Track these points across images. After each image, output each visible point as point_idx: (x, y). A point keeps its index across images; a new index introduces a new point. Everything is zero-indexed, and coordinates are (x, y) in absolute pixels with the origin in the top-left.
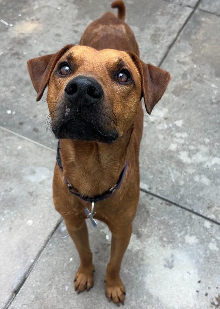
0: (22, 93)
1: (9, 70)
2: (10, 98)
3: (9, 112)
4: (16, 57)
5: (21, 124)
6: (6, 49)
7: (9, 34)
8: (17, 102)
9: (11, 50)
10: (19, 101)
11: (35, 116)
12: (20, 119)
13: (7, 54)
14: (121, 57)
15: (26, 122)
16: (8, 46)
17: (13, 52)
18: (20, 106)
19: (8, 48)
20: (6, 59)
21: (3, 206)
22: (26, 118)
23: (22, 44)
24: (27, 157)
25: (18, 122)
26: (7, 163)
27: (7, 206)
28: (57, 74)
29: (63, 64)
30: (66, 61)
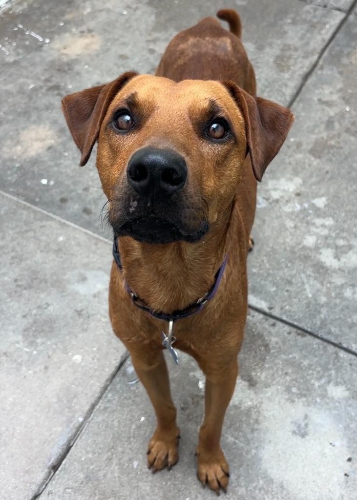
0: (65, 151)
1: (45, 114)
2: (46, 159)
3: (44, 182)
4: (56, 92)
5: (63, 200)
6: (39, 79)
7: (44, 54)
8: (57, 165)
9: (47, 80)
10: (61, 163)
11: (86, 189)
12: (62, 193)
13: (41, 87)
14: (214, 99)
15: (71, 199)
16: (43, 75)
17: (50, 84)
18: (61, 173)
19: (43, 78)
20: (40, 95)
21: (35, 331)
22: (72, 191)
23: (65, 72)
24: (72, 255)
25: (58, 198)
26: (42, 264)
27: (42, 331)
28: (111, 127)
29: (119, 113)
30: (126, 106)
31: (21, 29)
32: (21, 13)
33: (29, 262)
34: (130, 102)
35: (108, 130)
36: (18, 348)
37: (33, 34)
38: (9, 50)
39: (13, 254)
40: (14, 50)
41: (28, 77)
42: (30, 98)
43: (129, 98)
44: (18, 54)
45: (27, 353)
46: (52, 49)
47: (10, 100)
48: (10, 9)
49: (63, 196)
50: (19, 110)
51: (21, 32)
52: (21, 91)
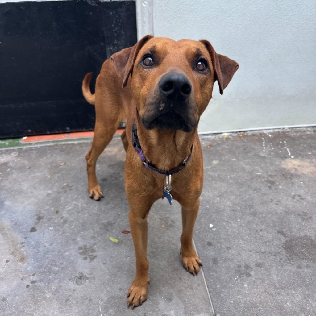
0: (240, 218)
1: (251, 192)
2: (225, 214)
3: (211, 226)
4: (269, 185)
5: (210, 244)
6: (267, 172)
7: (283, 162)
8: (227, 222)
9: (271, 176)
10: (230, 223)
11: (228, 248)
12: (214, 239)
13: (264, 177)
14: (199, 47)
15: (215, 247)
16: (271, 172)
17: (270, 179)
18: (225, 228)
19: (270, 173)
20: (259, 181)
21: (116, 303)
22: (220, 243)
23: (286, 178)
24: (180, 279)
25: (208, 240)
26: (160, 268)
27: (117, 307)
28: (141, 65)
29: (146, 56)
30: (150, 53)
31: (285, 144)
32: (292, 136)
33: (156, 262)
34: (152, 50)
35: (139, 67)
36: (98, 304)
37: (288, 149)
38: (266, 150)
39: (154, 250)
40: (270, 151)
41: (262, 168)
42: (252, 179)
43: (152, 48)
44: (269, 154)
45: (99, 310)
46: (291, 162)
47: (240, 173)
48: (288, 132)
49: (212, 241)
50: (239, 181)
51: (283, 145)
52: (251, 173)
